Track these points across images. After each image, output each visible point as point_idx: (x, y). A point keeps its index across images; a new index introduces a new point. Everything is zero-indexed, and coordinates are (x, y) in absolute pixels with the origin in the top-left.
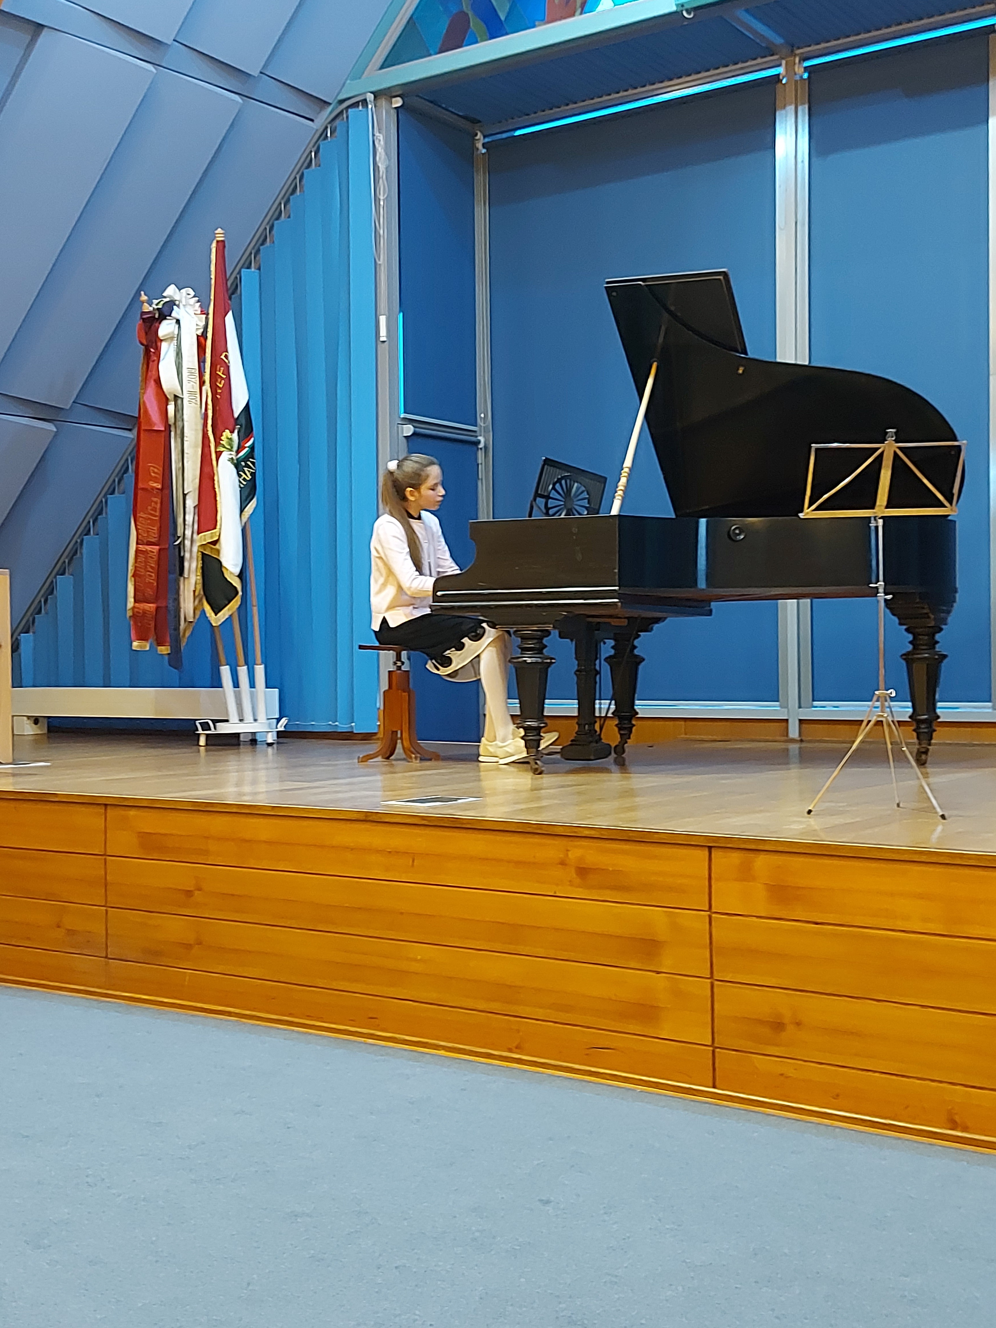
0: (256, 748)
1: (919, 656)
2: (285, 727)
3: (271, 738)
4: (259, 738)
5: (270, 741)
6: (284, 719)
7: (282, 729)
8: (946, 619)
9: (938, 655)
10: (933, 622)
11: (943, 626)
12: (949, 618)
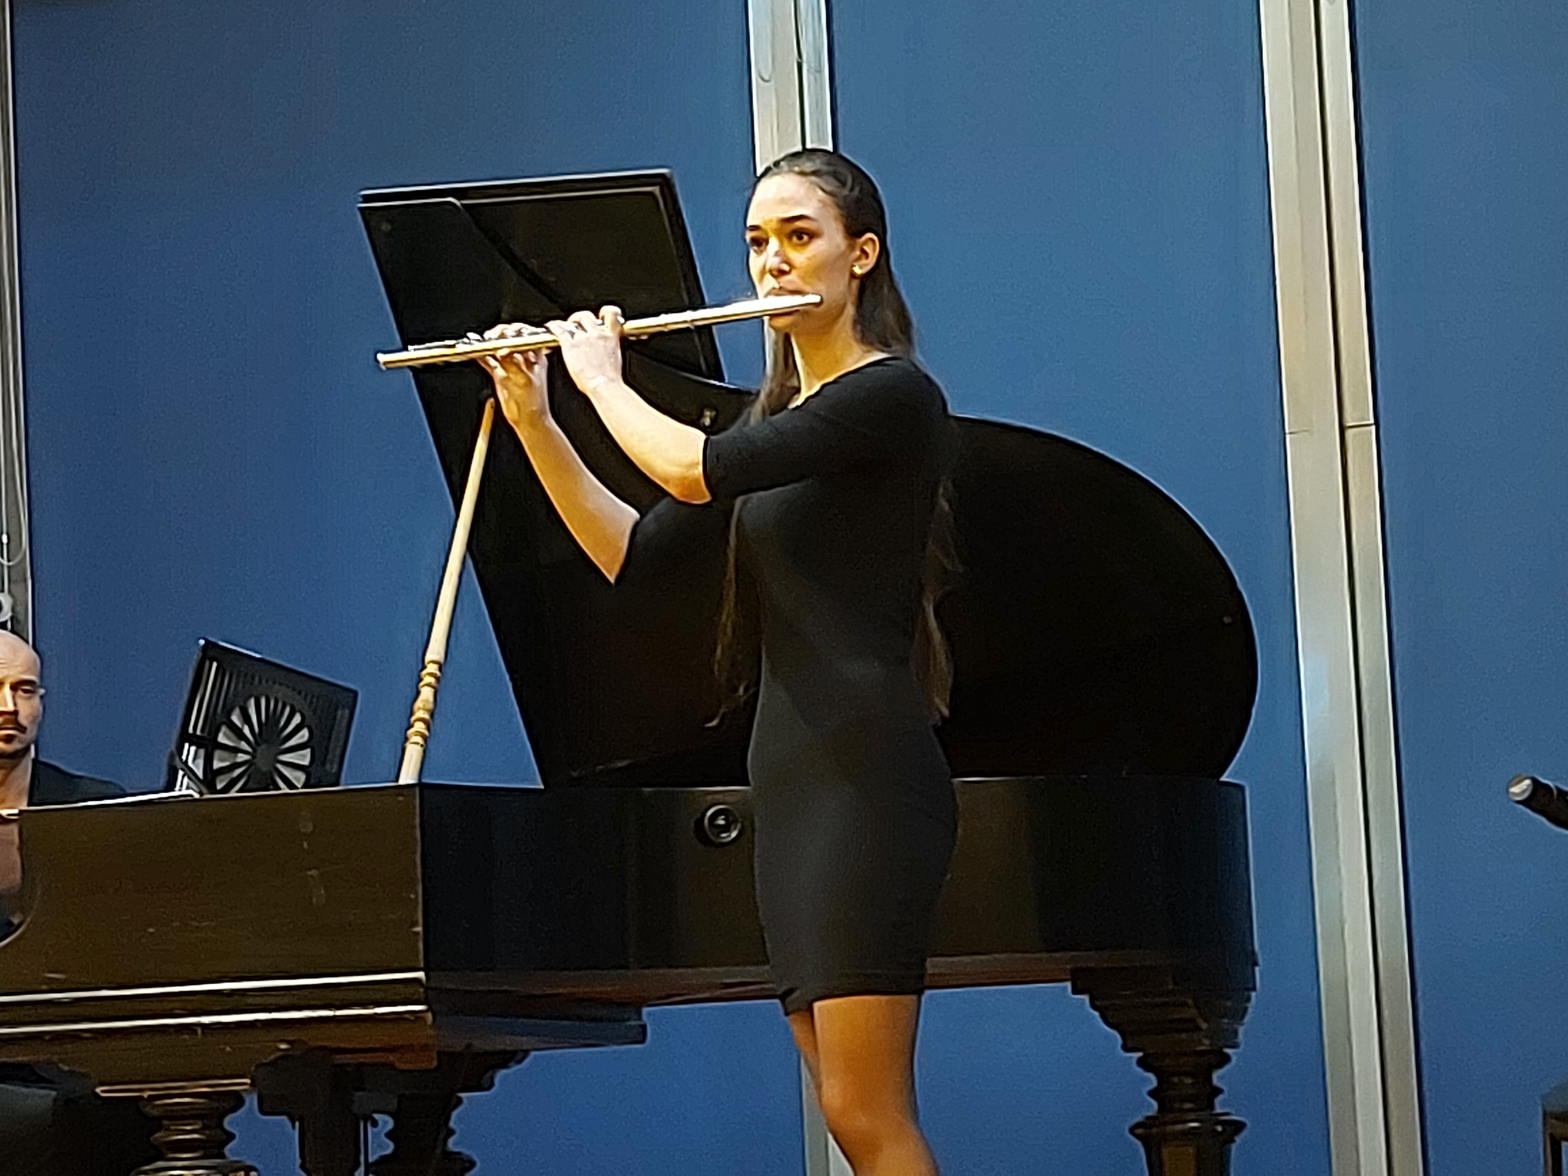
1: (1179, 1127)
8: (1236, 1033)
9: (1223, 1123)
10: (1207, 1042)
11: (1228, 1051)
12: (1241, 1030)
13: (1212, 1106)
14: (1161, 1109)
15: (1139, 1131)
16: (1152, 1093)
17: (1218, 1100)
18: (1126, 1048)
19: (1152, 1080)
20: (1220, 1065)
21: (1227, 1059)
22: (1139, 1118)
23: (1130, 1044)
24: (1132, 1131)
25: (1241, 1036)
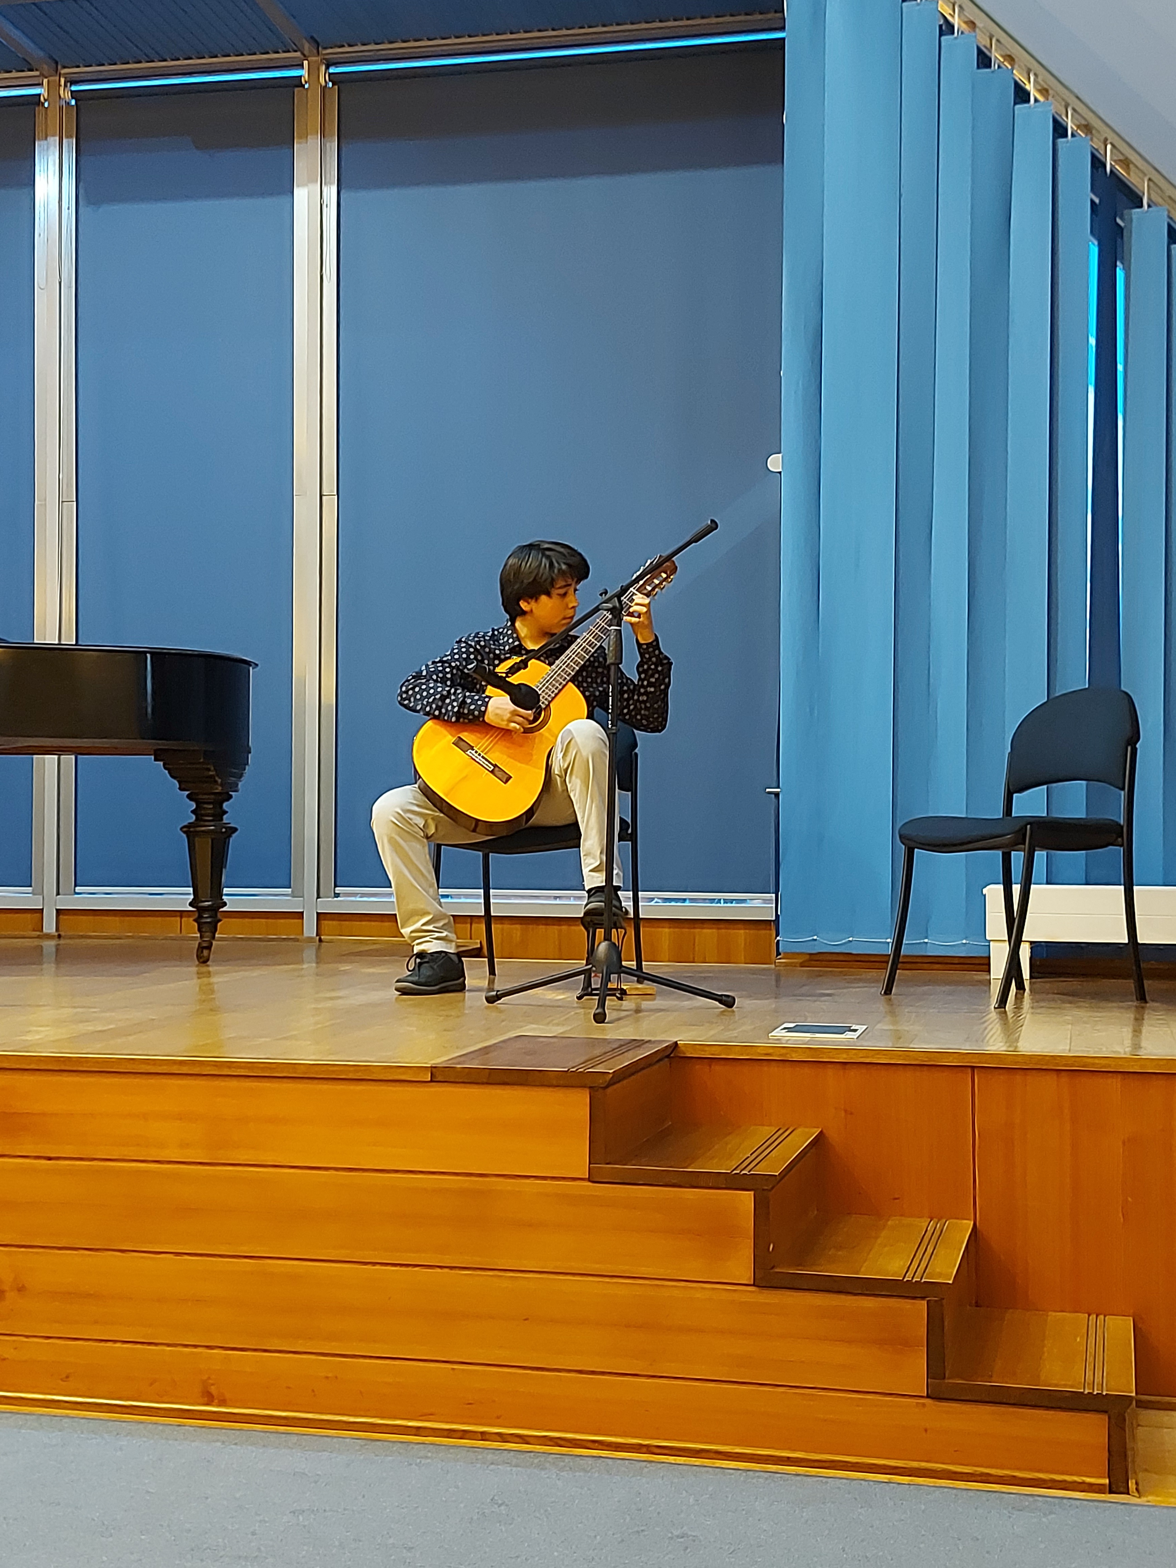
1: (203, 829)
8: (237, 785)
9: (226, 828)
10: (220, 788)
11: (231, 793)
12: (240, 784)
13: (222, 820)
14: (197, 819)
15: (185, 829)
16: (193, 812)
17: (225, 817)
18: (180, 789)
19: (193, 805)
20: (228, 800)
21: (231, 797)
22: (186, 823)
23: (183, 786)
24: (181, 829)
25: (239, 786)
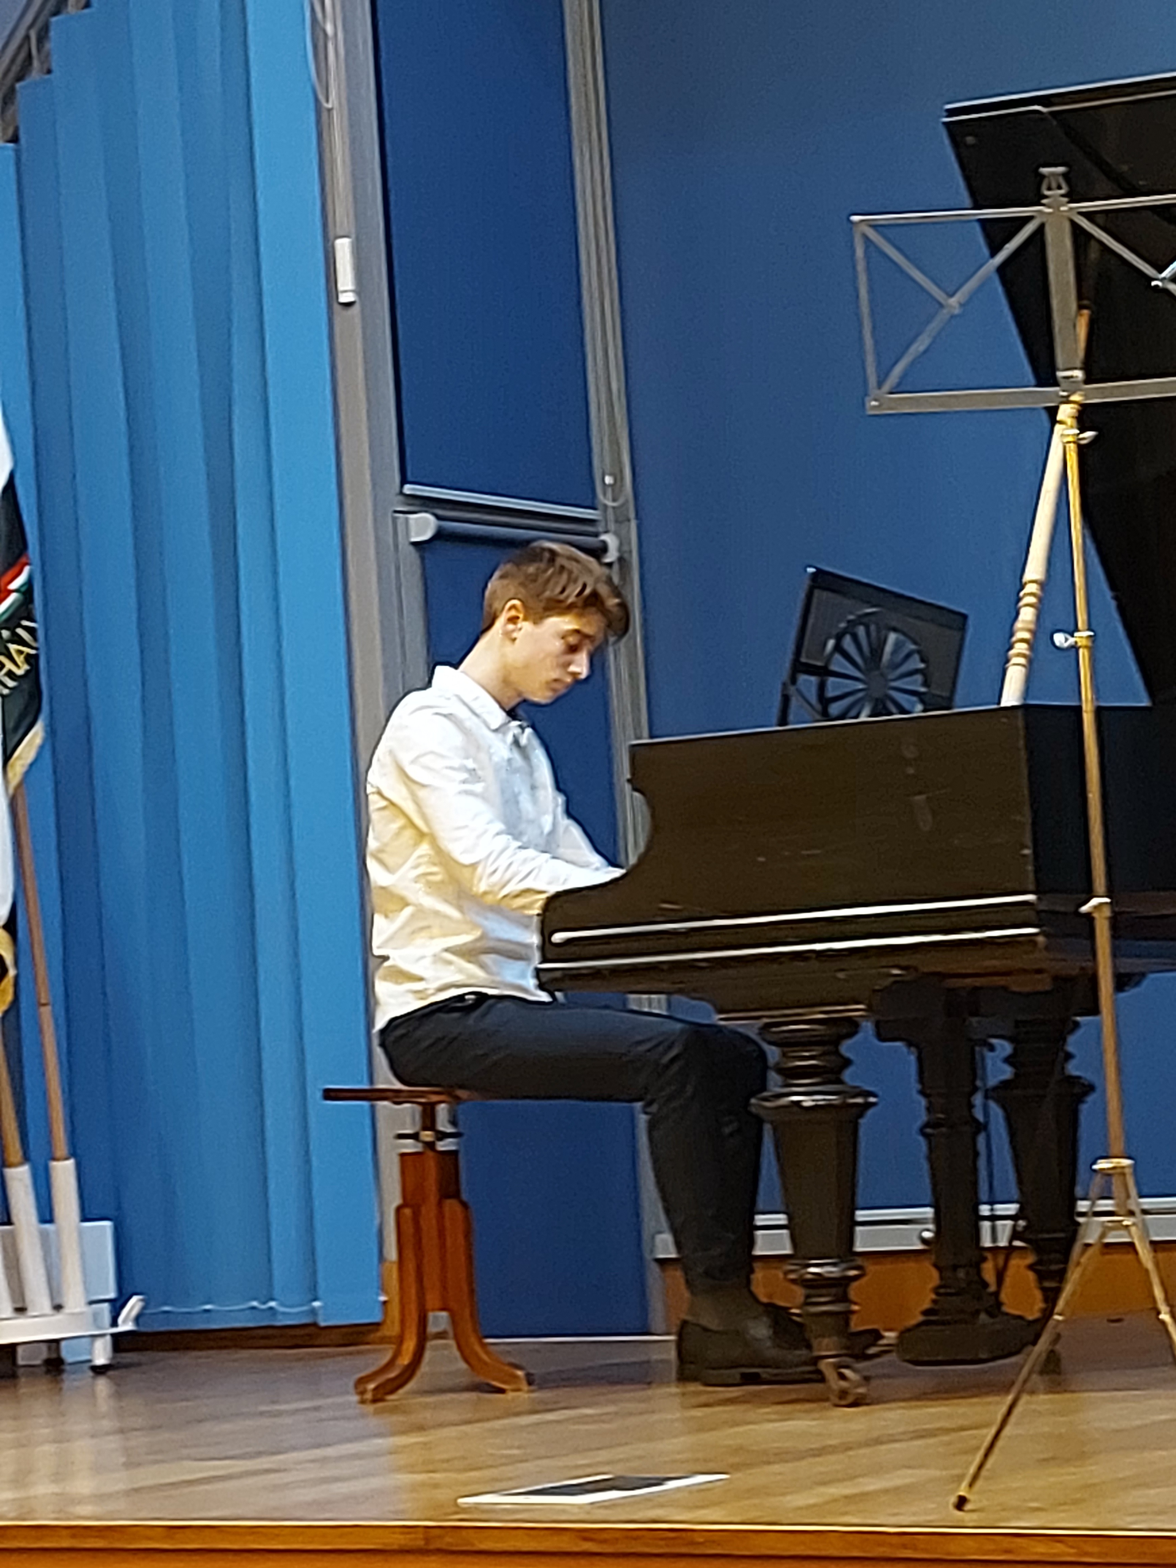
0: (62, 1380)
2: (137, 1319)
3: (101, 1355)
4: (68, 1354)
5: (101, 1360)
6: (135, 1299)
7: (129, 1327)
